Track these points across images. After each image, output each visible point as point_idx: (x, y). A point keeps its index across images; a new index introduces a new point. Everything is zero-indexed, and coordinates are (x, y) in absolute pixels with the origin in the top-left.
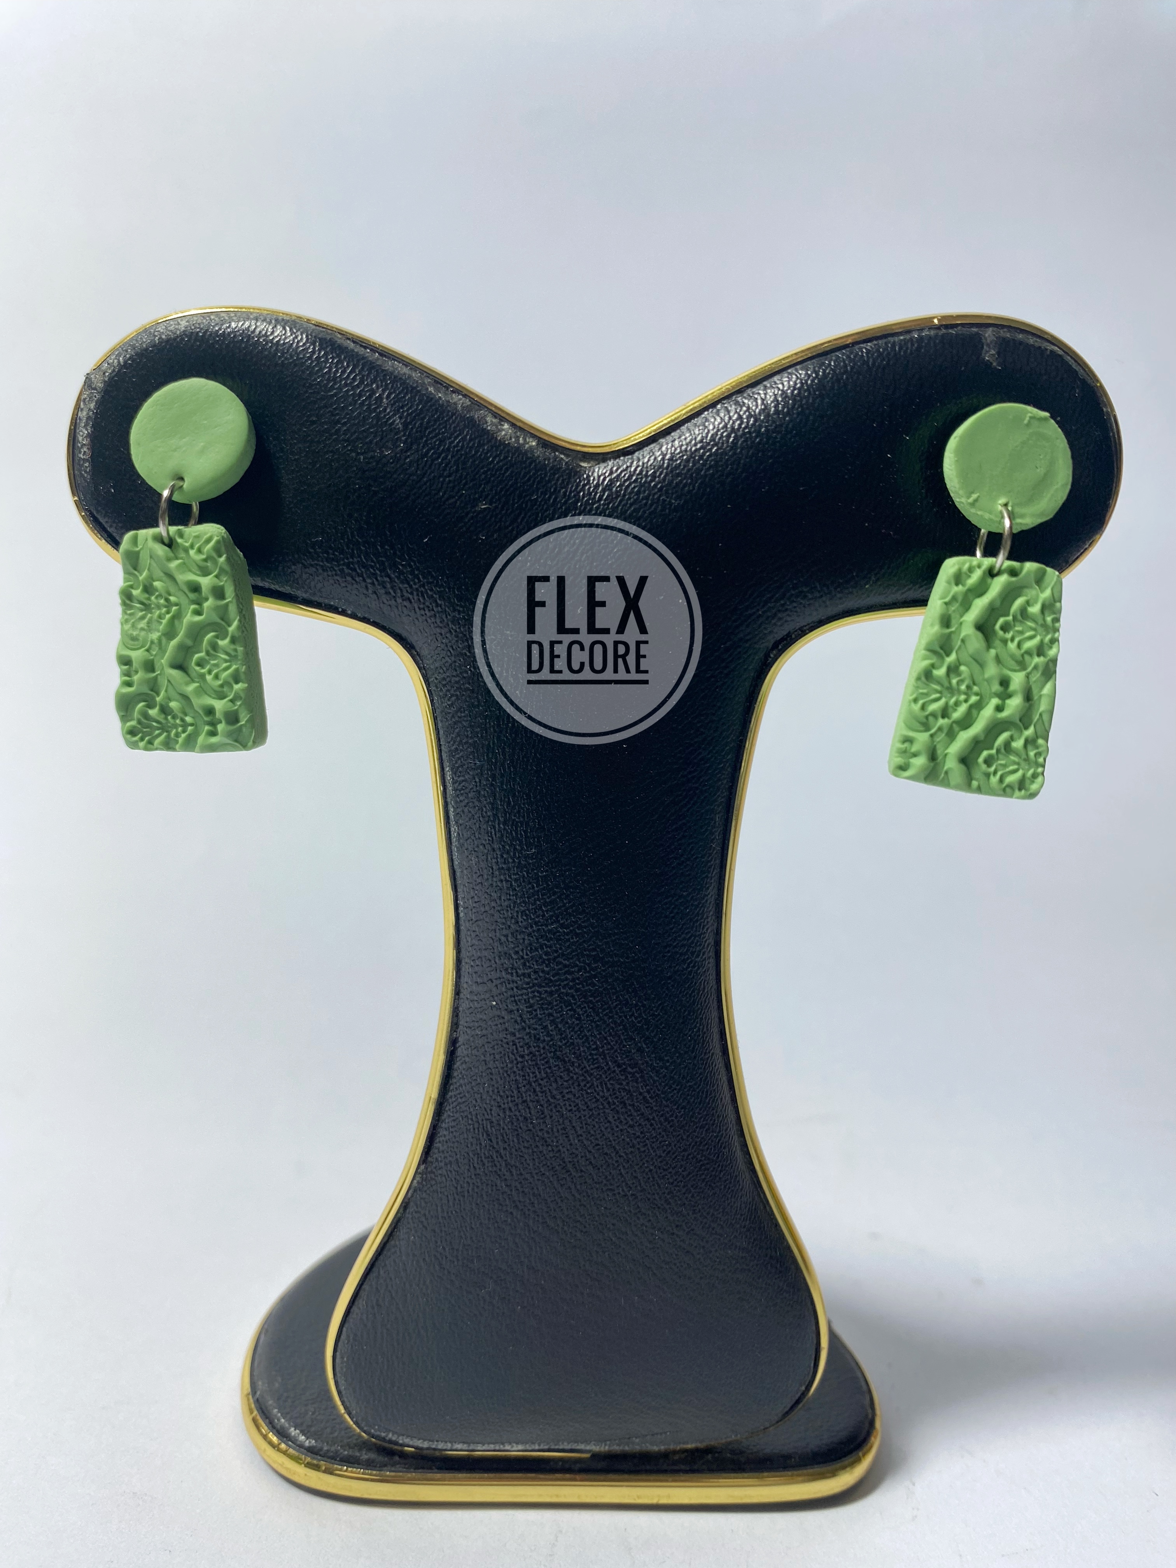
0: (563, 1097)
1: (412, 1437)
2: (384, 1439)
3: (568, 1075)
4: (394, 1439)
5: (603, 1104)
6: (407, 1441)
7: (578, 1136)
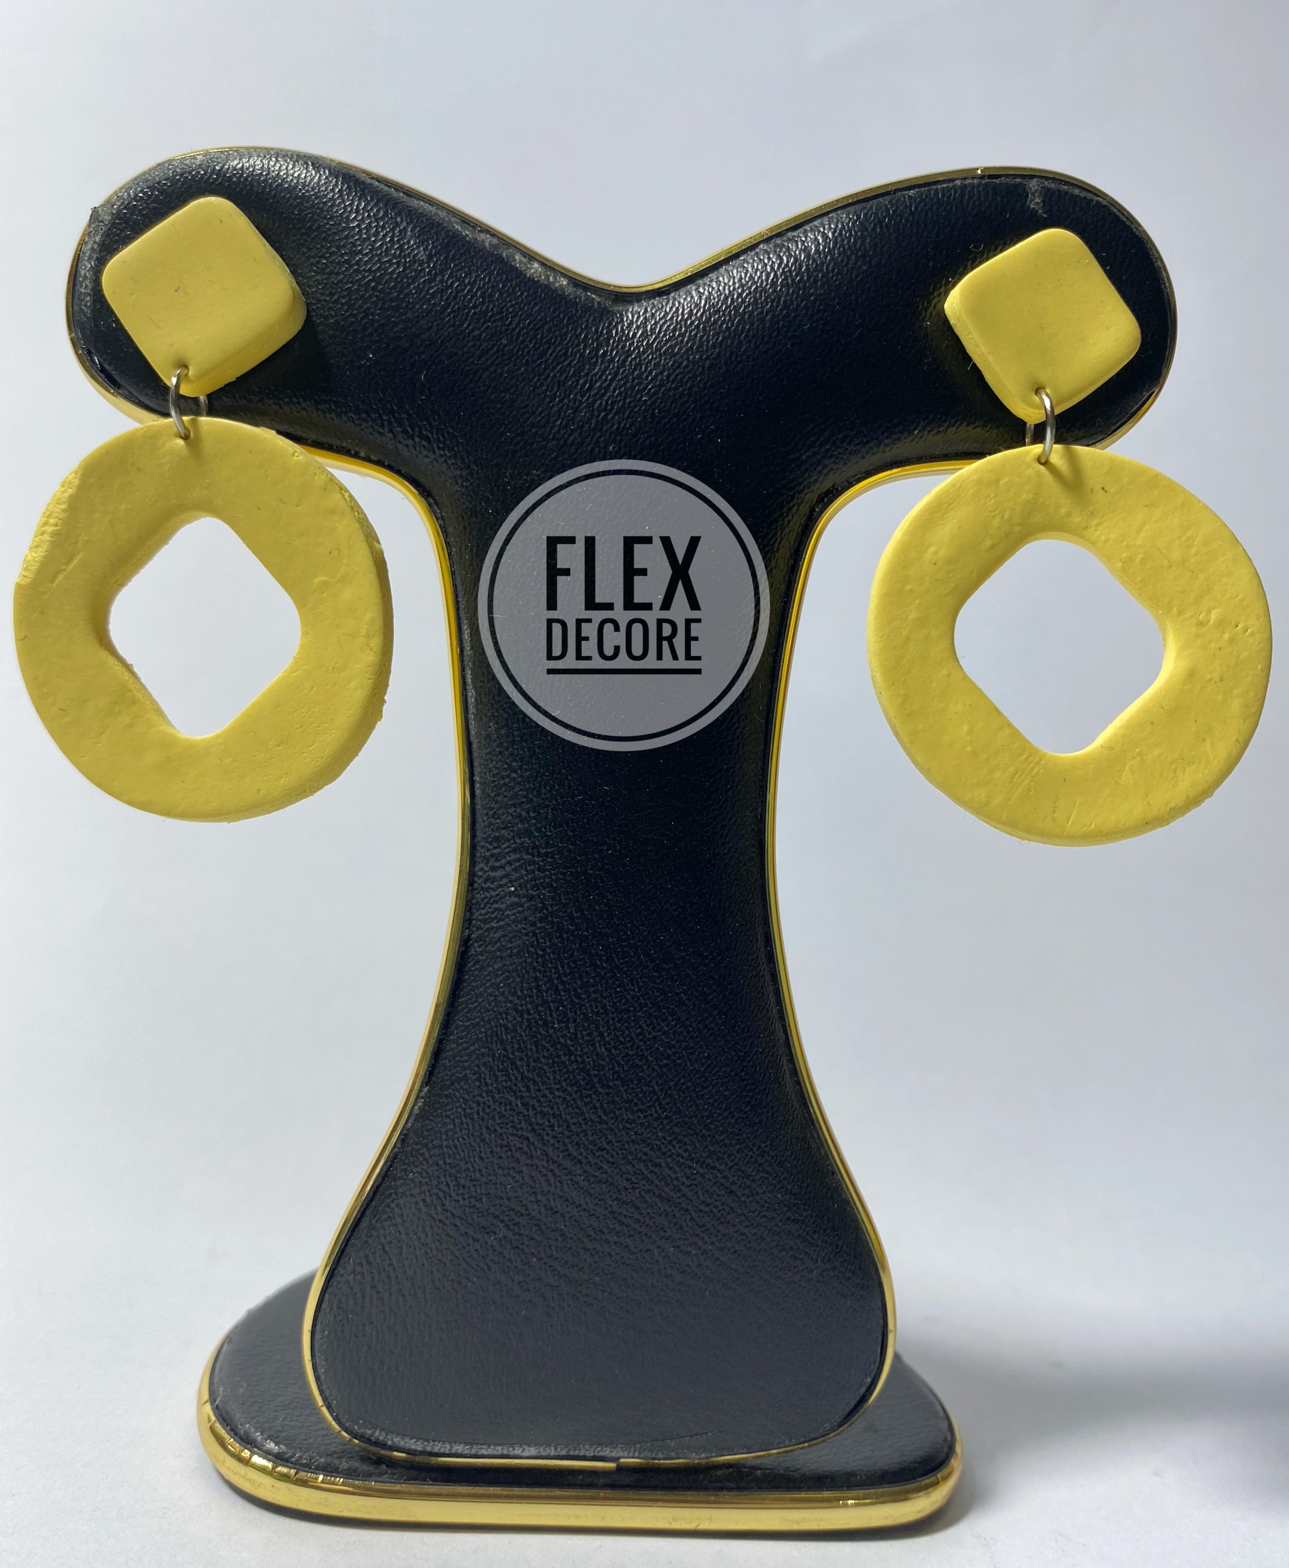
0: (588, 997)
1: (403, 1436)
2: (368, 1441)
3: (595, 970)
4: (381, 1438)
5: (633, 1006)
6: (397, 1440)
7: (605, 1045)
